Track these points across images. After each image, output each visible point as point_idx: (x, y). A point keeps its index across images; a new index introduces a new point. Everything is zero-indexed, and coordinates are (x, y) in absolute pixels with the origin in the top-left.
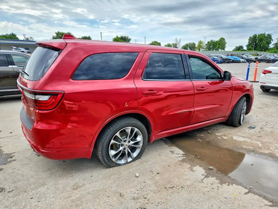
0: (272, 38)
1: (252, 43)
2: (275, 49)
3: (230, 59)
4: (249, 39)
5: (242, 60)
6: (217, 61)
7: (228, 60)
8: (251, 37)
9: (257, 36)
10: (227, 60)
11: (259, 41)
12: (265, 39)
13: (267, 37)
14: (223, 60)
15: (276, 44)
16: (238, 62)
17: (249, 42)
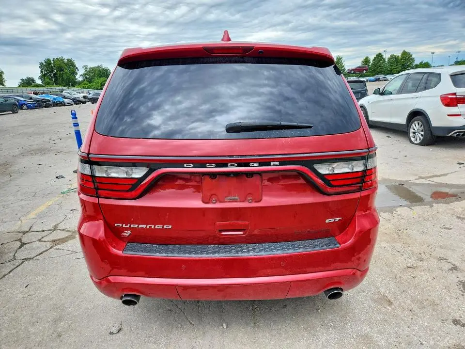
0: (77, 66)
1: (47, 74)
2: (86, 82)
3: (49, 101)
4: (40, 65)
5: (66, 101)
6: (26, 105)
7: (45, 102)
8: (43, 64)
9: (52, 62)
10: (43, 102)
11: (57, 71)
12: (66, 67)
13: (67, 64)
14: (37, 101)
15: (84, 75)
16: (62, 104)
17: (42, 72)
